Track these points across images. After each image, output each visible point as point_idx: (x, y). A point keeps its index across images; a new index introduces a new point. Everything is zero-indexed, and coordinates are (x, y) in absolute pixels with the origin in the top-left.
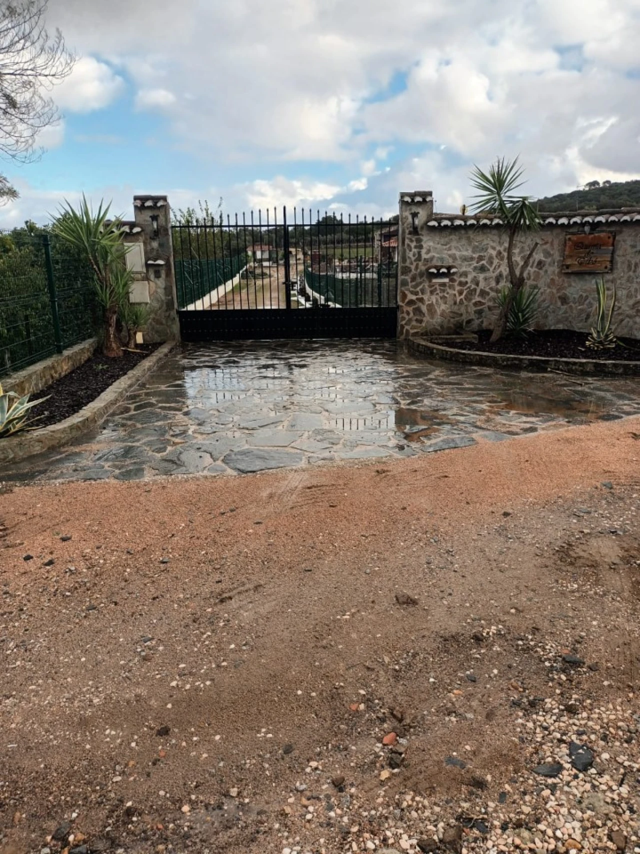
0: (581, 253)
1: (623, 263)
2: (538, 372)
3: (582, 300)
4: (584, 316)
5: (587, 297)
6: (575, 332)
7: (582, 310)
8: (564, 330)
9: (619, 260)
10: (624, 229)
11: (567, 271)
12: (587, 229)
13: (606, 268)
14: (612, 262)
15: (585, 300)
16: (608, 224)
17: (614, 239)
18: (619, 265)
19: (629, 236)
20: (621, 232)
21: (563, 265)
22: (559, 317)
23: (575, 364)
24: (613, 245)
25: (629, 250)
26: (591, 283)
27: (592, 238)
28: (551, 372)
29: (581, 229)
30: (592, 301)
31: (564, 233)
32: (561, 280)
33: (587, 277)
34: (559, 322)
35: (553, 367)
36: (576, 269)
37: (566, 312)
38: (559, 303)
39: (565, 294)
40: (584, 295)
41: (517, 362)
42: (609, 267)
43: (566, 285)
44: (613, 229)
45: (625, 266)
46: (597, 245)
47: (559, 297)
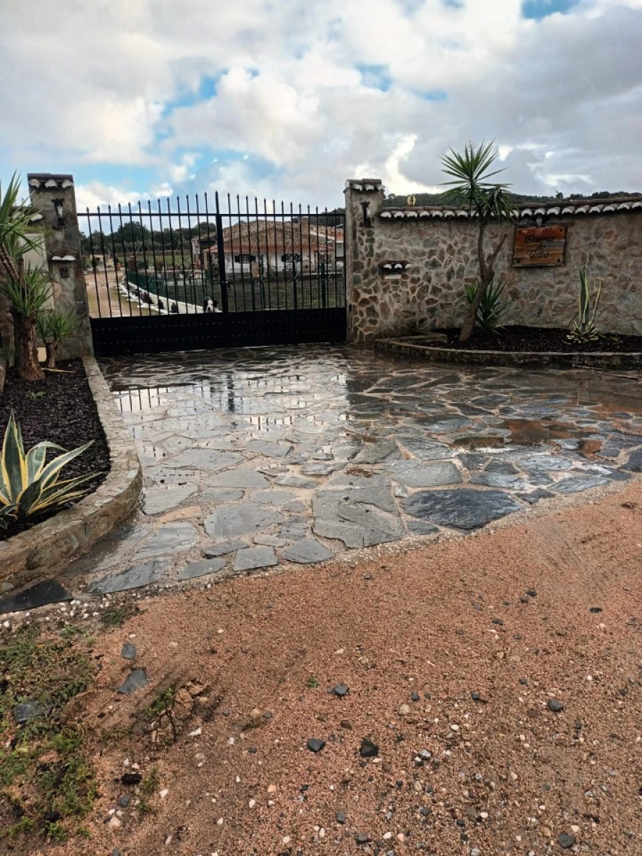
0: (532, 246)
1: (576, 255)
2: (562, 369)
3: (533, 295)
4: (536, 310)
5: (538, 292)
6: (527, 327)
7: (534, 305)
8: (515, 327)
9: (571, 252)
10: (577, 222)
11: (518, 265)
12: (539, 221)
13: (559, 261)
14: (564, 254)
15: (537, 294)
16: (561, 216)
17: (566, 231)
18: (572, 258)
19: (582, 228)
20: (573, 224)
21: (513, 259)
22: (510, 313)
24: (565, 238)
25: (583, 242)
26: (546, 277)
27: (543, 231)
28: (576, 368)
29: (531, 222)
30: (544, 296)
31: (513, 226)
32: (511, 274)
33: (538, 271)
34: (510, 318)
35: (577, 362)
36: (528, 263)
37: (517, 308)
38: (510, 299)
39: (515, 289)
40: (536, 289)
41: (536, 359)
42: (561, 259)
43: (517, 279)
44: (564, 221)
45: (579, 258)
46: (549, 237)
47: (510, 292)
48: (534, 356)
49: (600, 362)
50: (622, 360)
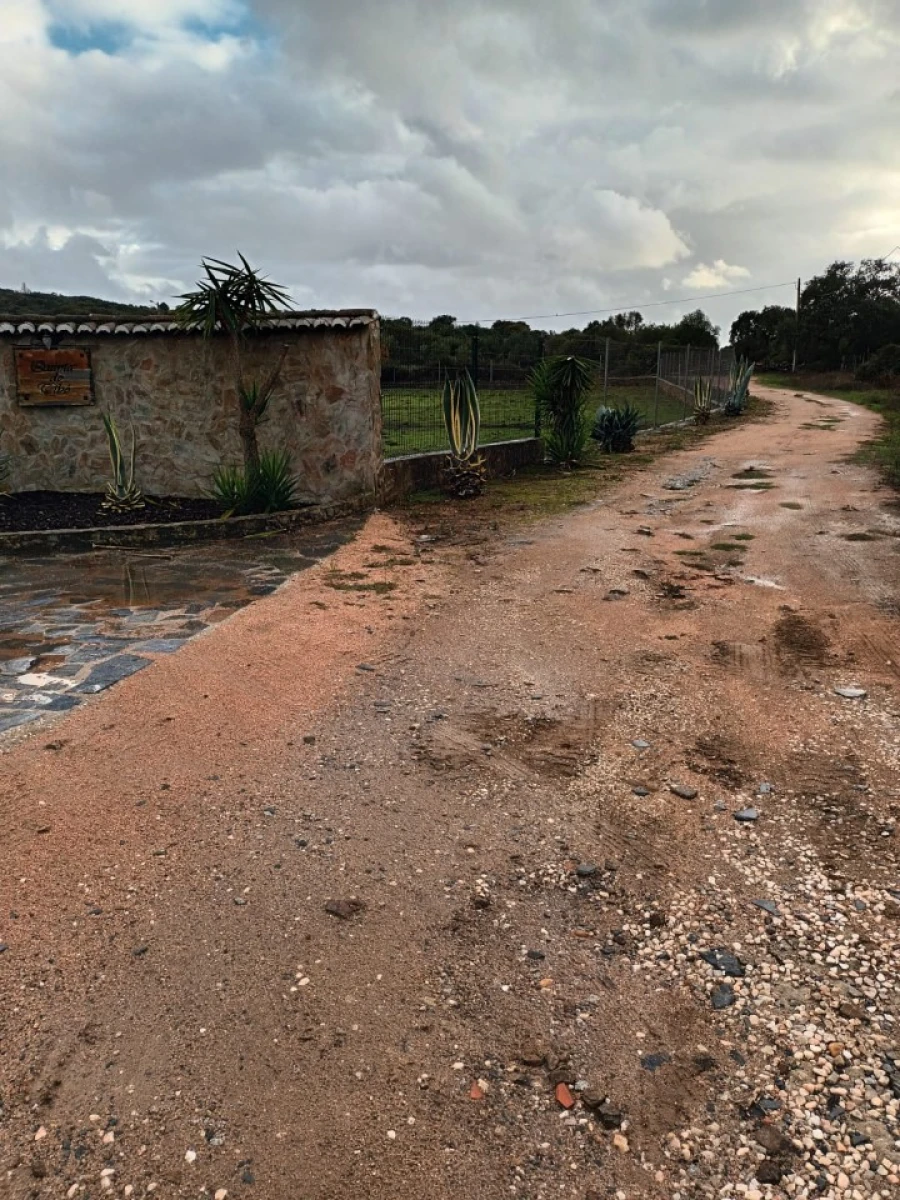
0: (44, 377)
1: (109, 391)
2: (76, 552)
3: (57, 446)
4: (66, 469)
5: (65, 441)
6: (57, 493)
7: (61, 460)
8: (38, 492)
9: (102, 386)
10: (102, 345)
11: (26, 403)
12: (47, 341)
13: (86, 398)
14: (92, 389)
15: (63, 446)
16: (79, 336)
17: (89, 357)
18: (104, 394)
19: (111, 354)
20: (97, 348)
21: (18, 395)
22: (28, 473)
23: (130, 532)
24: (90, 366)
25: (115, 373)
26: (73, 421)
27: (56, 355)
28: (98, 549)
29: (36, 341)
30: (74, 447)
31: (10, 347)
32: (18, 416)
33: (58, 412)
34: (28, 479)
35: (99, 541)
36: (41, 400)
37: (37, 465)
38: (23, 452)
39: (31, 439)
40: (60, 438)
41: (38, 541)
42: (90, 396)
43: (29, 424)
44: (84, 343)
45: (113, 395)
46: (68, 365)
47: (22, 443)
48: (35, 536)
49: (130, 538)
50: (158, 533)
